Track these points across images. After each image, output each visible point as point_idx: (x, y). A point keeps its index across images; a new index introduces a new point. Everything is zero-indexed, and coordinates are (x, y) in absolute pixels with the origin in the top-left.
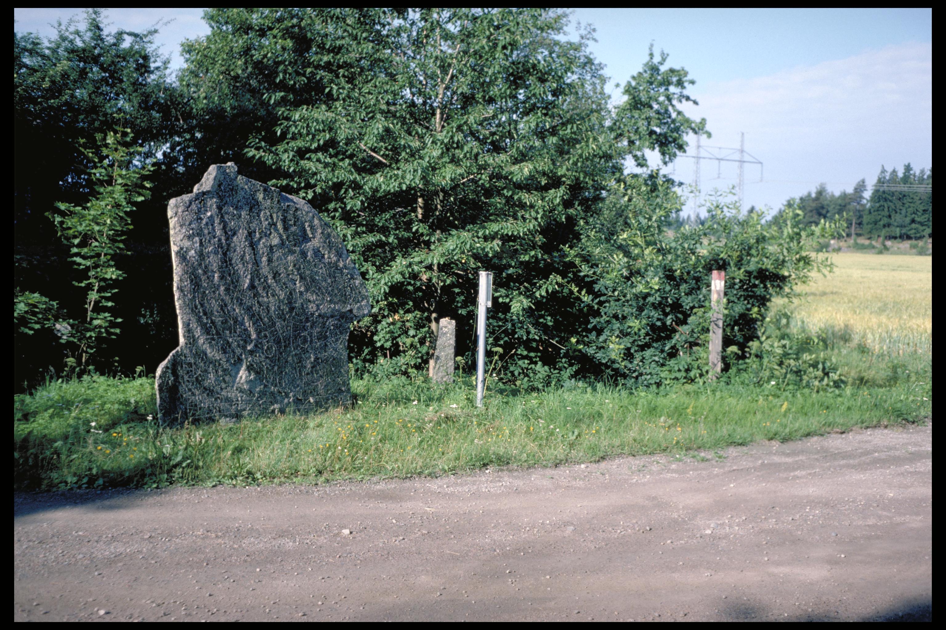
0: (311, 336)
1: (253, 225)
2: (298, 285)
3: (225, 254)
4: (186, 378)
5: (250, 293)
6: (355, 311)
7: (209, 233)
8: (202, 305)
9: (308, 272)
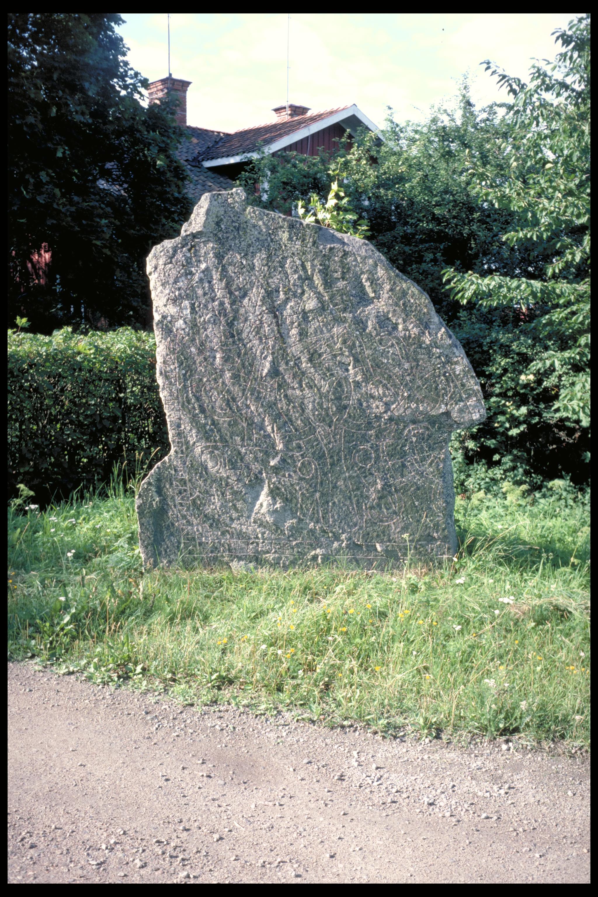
0: (377, 451)
1: (275, 281)
2: (351, 372)
3: (230, 325)
4: (178, 500)
5: (273, 383)
6: (455, 415)
7: (205, 294)
8: (198, 399)
9: (368, 352)
